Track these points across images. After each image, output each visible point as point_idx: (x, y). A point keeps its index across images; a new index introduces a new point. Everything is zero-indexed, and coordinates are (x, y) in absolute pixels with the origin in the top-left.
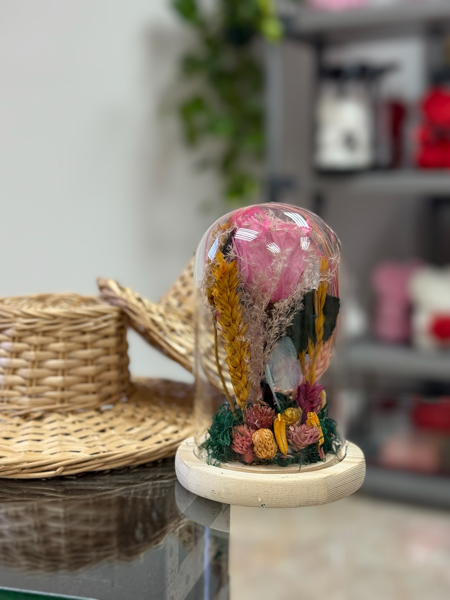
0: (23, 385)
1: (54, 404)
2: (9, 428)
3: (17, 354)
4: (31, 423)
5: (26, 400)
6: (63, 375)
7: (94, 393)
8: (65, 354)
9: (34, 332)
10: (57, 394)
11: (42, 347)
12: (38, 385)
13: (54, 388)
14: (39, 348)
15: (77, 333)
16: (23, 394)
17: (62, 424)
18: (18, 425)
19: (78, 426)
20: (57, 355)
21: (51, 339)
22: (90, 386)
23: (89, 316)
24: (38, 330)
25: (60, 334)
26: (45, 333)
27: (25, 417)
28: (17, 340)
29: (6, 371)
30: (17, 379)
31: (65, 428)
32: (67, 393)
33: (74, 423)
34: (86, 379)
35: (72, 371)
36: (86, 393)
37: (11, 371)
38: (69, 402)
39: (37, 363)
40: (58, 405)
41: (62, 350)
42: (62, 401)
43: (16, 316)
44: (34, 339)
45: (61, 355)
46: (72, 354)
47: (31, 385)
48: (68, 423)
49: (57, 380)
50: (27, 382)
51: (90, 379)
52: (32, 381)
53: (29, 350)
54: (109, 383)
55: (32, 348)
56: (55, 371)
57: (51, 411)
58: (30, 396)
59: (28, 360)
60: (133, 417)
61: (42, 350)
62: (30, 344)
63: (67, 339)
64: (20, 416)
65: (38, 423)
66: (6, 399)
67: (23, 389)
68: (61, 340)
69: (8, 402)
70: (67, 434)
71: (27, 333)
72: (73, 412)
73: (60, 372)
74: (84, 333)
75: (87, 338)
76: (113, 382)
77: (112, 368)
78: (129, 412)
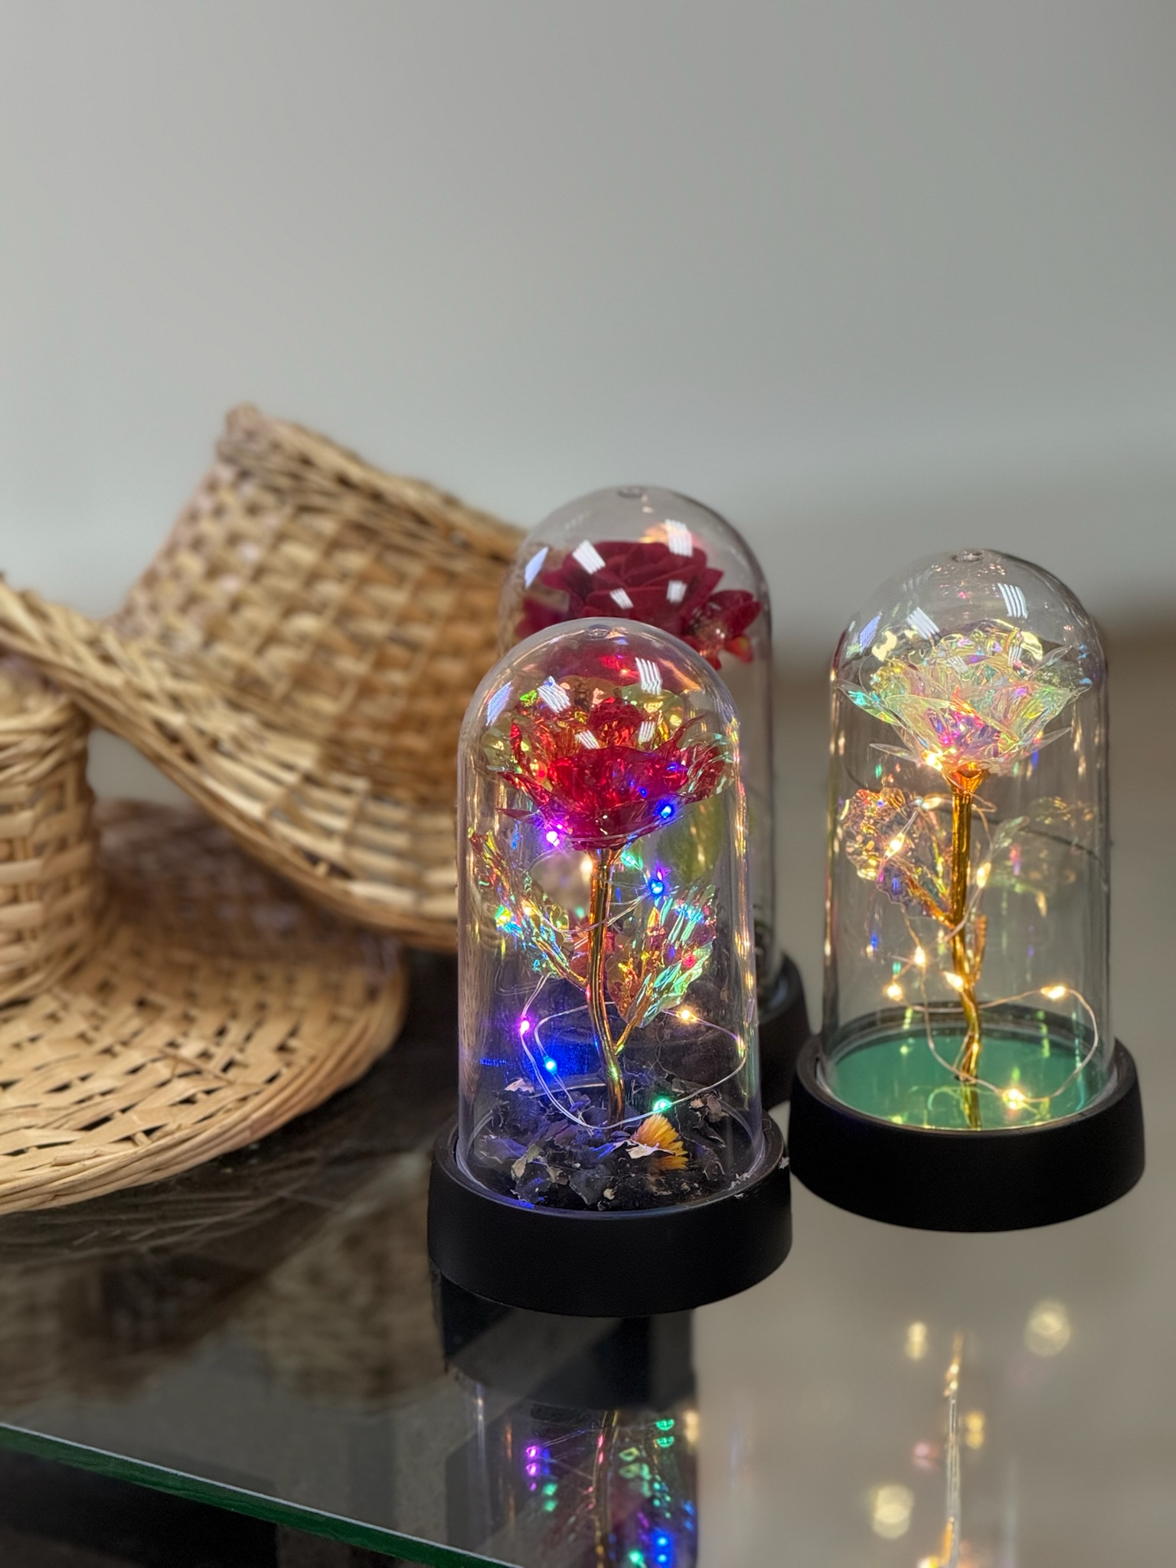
54: (18, 937)
60: (82, 1037)
76: (27, 935)
77: (23, 894)
78: (75, 1023)
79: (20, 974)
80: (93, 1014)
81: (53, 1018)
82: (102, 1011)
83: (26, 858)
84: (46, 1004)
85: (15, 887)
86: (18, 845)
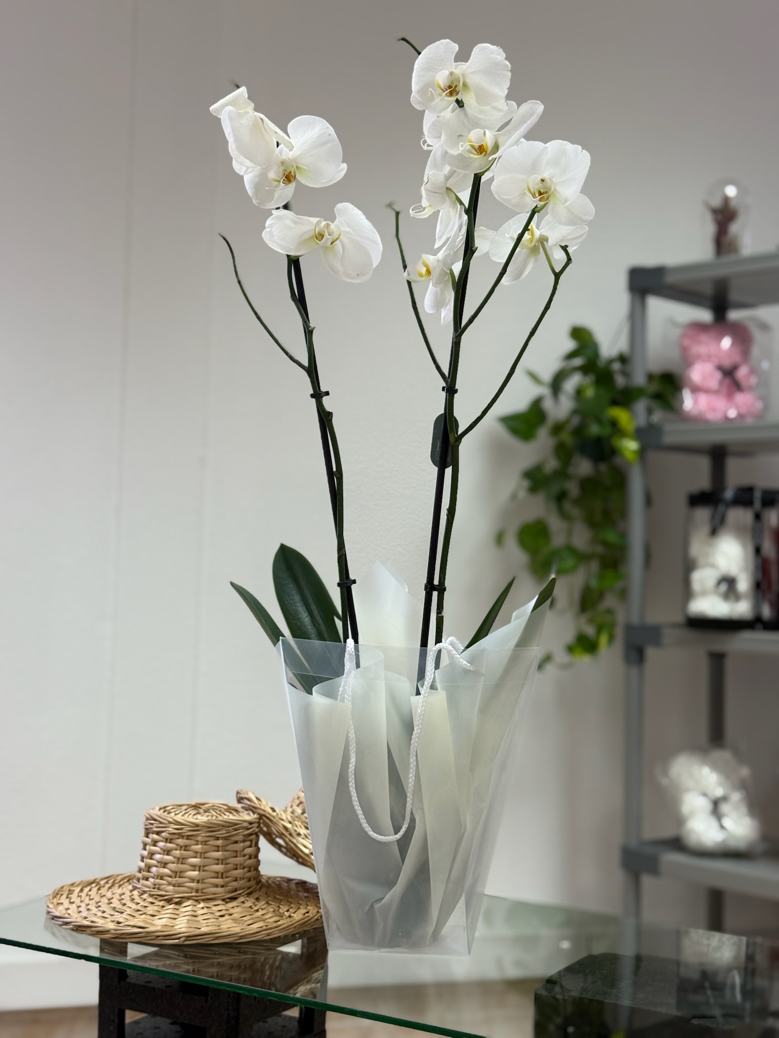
0: (170, 877)
1: (191, 893)
2: (156, 908)
3: (168, 852)
4: (172, 906)
5: (171, 888)
6: (199, 871)
7: (222, 886)
8: (202, 855)
9: (181, 836)
10: (194, 885)
11: (186, 848)
12: (180, 877)
13: (192, 880)
14: (183, 848)
15: (213, 838)
16: (170, 884)
17: (195, 909)
18: (163, 907)
19: (205, 911)
20: (196, 854)
21: (193, 842)
22: (219, 881)
23: (223, 826)
24: (183, 834)
25: (199, 838)
26: (188, 838)
27: (169, 901)
28: (168, 841)
29: (159, 865)
30: (166, 871)
31: (195, 911)
32: (200, 886)
33: (203, 908)
34: (217, 875)
35: (206, 868)
36: (217, 886)
37: (163, 864)
38: (202, 893)
39: (181, 860)
40: (194, 894)
41: (200, 851)
42: (197, 891)
43: (170, 823)
44: (180, 841)
45: (199, 855)
46: (207, 855)
47: (176, 878)
48: (199, 908)
49: (194, 874)
50: (173, 875)
51: (220, 875)
52: (177, 874)
53: (176, 850)
54: (236, 880)
55: (179, 848)
56: (194, 867)
57: (188, 898)
58: (174, 886)
59: (175, 857)
61: (185, 850)
62: (178, 845)
63: (205, 843)
64: (165, 900)
65: (177, 907)
66: (157, 886)
67: (170, 879)
68: (199, 843)
69: (159, 889)
70: (195, 916)
71: (177, 836)
72: (203, 900)
73: (197, 868)
74: (218, 839)
75: (220, 842)
76: (238, 879)
77: (238, 867)
78: (248, 904)
79: (236, 890)
80: (254, 903)
81: (243, 902)
82: (256, 903)
83: (240, 857)
84: (242, 899)
85: (237, 865)
86: (239, 852)
